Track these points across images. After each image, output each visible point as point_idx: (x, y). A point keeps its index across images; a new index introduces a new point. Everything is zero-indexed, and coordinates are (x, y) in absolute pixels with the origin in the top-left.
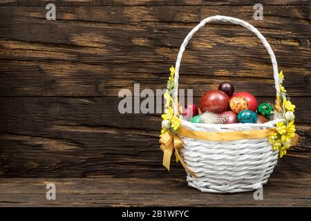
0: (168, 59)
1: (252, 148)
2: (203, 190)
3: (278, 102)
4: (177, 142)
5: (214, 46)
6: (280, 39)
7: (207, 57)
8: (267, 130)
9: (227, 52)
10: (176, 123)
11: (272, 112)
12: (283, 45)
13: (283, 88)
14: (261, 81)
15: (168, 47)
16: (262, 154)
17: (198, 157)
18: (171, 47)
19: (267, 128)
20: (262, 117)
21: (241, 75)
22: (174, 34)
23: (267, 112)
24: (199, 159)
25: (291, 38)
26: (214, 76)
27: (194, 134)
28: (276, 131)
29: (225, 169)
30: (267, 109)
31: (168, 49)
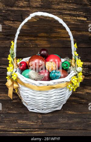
0: (11, 27)
2: (30, 110)
4: (15, 85)
5: (38, 20)
6: (76, 17)
7: (34, 26)
9: (45, 23)
10: (15, 75)
11: (69, 68)
12: (77, 20)
13: (76, 53)
14: (65, 39)
15: (11, 20)
17: (27, 96)
18: (13, 21)
19: (66, 82)
21: (53, 36)
22: (15, 13)
23: (67, 68)
24: (27, 97)
25: (82, 16)
26: (38, 36)
27: (25, 85)
28: (71, 82)
29: (42, 104)
30: (67, 66)
31: (11, 22)
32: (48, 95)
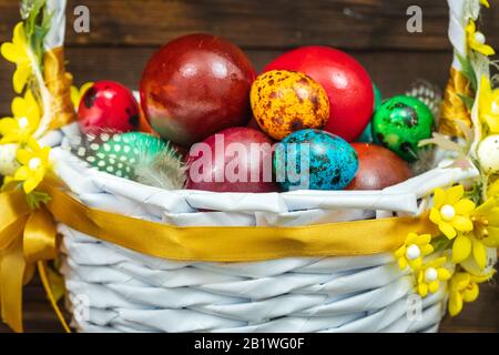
1: (324, 293)
3: (455, 94)
8: (390, 221)
13: (480, 37)
16: (366, 314)
17: (109, 309)
20: (382, 156)
27: (91, 223)
28: (430, 226)
30: (408, 123)
32: (249, 300)
